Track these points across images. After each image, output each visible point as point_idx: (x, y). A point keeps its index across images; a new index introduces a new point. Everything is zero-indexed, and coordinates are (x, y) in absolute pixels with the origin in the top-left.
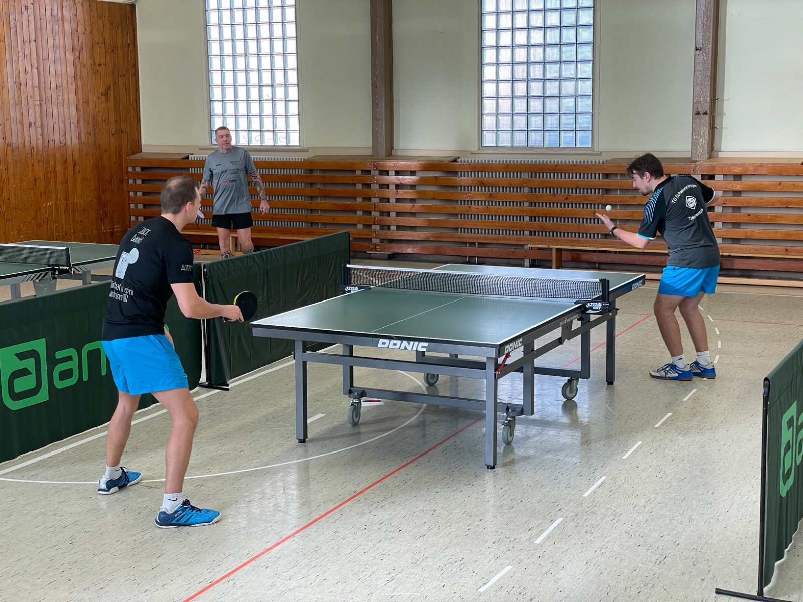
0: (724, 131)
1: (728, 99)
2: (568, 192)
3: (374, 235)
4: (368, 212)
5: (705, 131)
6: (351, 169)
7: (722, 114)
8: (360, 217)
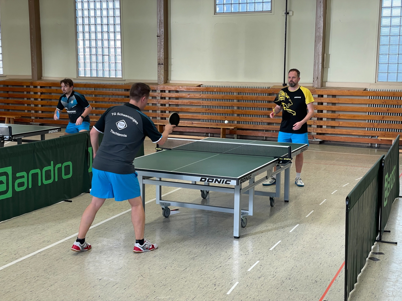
0: (172, 72)
1: (173, 58)
2: (110, 97)
3: (32, 115)
4: (29, 105)
5: (162, 72)
6: (21, 85)
7: (171, 65)
8: (26, 107)
